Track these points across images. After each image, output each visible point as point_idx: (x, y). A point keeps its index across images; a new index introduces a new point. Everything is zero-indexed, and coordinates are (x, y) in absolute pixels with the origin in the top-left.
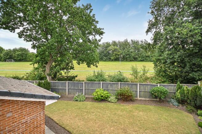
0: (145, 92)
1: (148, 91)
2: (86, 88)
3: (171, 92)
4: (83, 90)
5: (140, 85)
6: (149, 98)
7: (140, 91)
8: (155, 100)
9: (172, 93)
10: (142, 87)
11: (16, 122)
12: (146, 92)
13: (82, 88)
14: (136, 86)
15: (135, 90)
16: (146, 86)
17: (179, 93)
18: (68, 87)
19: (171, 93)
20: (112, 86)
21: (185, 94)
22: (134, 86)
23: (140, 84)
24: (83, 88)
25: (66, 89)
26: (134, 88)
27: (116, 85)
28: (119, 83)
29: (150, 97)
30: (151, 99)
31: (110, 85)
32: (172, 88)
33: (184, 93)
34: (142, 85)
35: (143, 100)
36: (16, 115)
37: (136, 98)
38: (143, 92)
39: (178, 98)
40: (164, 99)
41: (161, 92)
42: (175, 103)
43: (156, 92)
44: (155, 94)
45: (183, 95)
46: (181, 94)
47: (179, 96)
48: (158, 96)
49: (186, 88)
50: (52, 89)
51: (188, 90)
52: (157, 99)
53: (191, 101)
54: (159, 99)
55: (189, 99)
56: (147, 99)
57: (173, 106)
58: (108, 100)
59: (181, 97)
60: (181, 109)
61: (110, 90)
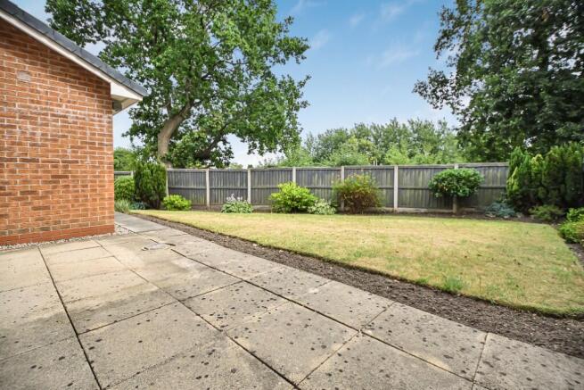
0: (415, 189)
1: (424, 187)
2: (255, 186)
3: (495, 185)
4: (247, 190)
5: (401, 171)
6: (427, 206)
7: (402, 187)
8: (446, 211)
9: (499, 190)
10: (407, 178)
11: (38, 103)
12: (419, 189)
13: (244, 187)
14: (389, 175)
15: (389, 186)
16: (419, 174)
17: (515, 177)
18: (211, 184)
19: (496, 188)
20: (323, 178)
21: (533, 174)
22: (385, 174)
23: (399, 169)
24: (247, 185)
25: (205, 190)
26: (384, 180)
27: (333, 174)
28: (343, 168)
29: (431, 205)
30: (432, 210)
31: (316, 175)
32: (499, 175)
33: (530, 174)
34: (406, 171)
36: (41, 87)
37: (391, 209)
38: (411, 189)
39: (511, 193)
40: (473, 209)
41: (459, 179)
42: (502, 210)
43: (443, 180)
44: (440, 186)
45: (527, 179)
46: (520, 177)
47: (515, 187)
48: (449, 190)
49: (538, 159)
50: (173, 191)
51: (542, 165)
52: (452, 209)
53: (548, 192)
54: (458, 209)
55: (543, 186)
56: (423, 210)
57: (499, 217)
58: (310, 211)
59: (521, 188)
60: (519, 220)
61: (318, 188)
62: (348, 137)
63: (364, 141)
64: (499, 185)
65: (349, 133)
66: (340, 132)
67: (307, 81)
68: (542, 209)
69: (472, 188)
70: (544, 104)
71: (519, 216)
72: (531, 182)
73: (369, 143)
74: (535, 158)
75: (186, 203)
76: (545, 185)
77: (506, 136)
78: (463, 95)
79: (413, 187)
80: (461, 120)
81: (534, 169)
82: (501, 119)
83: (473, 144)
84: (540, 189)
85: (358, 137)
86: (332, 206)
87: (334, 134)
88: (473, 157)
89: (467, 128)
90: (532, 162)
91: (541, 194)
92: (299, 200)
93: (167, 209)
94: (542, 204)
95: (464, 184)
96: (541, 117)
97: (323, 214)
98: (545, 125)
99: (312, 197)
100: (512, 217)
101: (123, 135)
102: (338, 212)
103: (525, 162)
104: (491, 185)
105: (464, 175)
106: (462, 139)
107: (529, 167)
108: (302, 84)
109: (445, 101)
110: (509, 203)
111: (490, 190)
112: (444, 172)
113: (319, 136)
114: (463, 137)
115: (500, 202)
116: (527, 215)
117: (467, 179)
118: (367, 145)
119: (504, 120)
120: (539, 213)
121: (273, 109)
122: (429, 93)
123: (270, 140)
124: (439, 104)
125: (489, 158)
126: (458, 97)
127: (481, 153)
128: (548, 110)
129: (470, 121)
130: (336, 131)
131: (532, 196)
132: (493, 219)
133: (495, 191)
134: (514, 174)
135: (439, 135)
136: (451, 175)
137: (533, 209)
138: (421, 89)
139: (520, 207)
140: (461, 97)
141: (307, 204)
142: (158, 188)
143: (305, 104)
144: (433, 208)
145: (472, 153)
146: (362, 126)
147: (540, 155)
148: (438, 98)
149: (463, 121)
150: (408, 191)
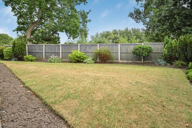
1: (130, 52)
2: (64, 51)
3: (158, 52)
6: (132, 60)
7: (121, 52)
8: (139, 62)
9: (160, 54)
10: (124, 48)
12: (128, 53)
13: (59, 52)
14: (116, 47)
15: (116, 52)
16: (128, 47)
17: (166, 49)
18: (45, 51)
20: (90, 48)
21: (173, 47)
23: (121, 44)
25: (43, 53)
27: (94, 47)
28: (98, 44)
30: (133, 62)
31: (88, 47)
32: (160, 47)
33: (172, 47)
34: (123, 46)
35: (125, 63)
37: (117, 61)
39: (165, 55)
40: (150, 61)
41: (143, 49)
42: (161, 62)
43: (137, 49)
44: (136, 52)
45: (171, 49)
46: (168, 48)
47: (166, 53)
48: (139, 54)
49: (175, 41)
50: (30, 53)
51: (177, 43)
52: (142, 61)
53: (180, 55)
54: (144, 61)
55: (177, 52)
56: (130, 62)
57: (160, 65)
58: (84, 62)
59: (168, 53)
60: (168, 67)
61: (88, 52)
62: (110, 34)
63: (116, 35)
64: (160, 52)
65: (111, 32)
66: (108, 32)
67: (90, 12)
68: (178, 62)
69: (148, 53)
70: (177, 19)
71: (169, 65)
72: (172, 50)
73: (118, 36)
74: (174, 41)
75: (34, 58)
76: (179, 52)
77: (162, 32)
78: (147, 18)
79: (126, 52)
80: (146, 27)
81: (173, 45)
82: (160, 26)
83: (151, 36)
84: (176, 53)
85: (114, 34)
86: (93, 60)
87: (105, 33)
88: (151, 40)
89: (148, 30)
90: (173, 42)
91: (177, 56)
92: (80, 57)
93: (25, 61)
94: (177, 60)
95: (145, 51)
96: (176, 25)
97: (89, 63)
98: (177, 28)
99: (85, 56)
100: (165, 65)
101: (13, 31)
102: (96, 62)
103: (170, 42)
104: (156, 52)
105: (145, 47)
106: (146, 34)
107: (171, 44)
108: (88, 13)
109: (140, 20)
110: (164, 59)
111: (157, 54)
112: (137, 46)
113: (101, 34)
114: (147, 33)
115: (161, 59)
116: (172, 64)
117: (147, 49)
118: (117, 37)
119: (161, 26)
120: (177, 64)
121: (74, 21)
122: (134, 17)
123: (74, 33)
124: (138, 21)
125: (157, 41)
126: (145, 19)
127: (154, 39)
128: (178, 22)
129: (149, 27)
130: (106, 32)
131: (173, 56)
132: (158, 66)
133: (158, 54)
134: (166, 47)
135: (142, 34)
136: (140, 47)
137: (174, 62)
138: (131, 15)
139: (169, 61)
140: (146, 19)
141: (83, 59)
142: (22, 52)
143: (90, 21)
144: (134, 60)
145: (150, 39)
146: (115, 30)
147: (176, 40)
148: (138, 19)
149: (147, 27)
150: (124, 54)
